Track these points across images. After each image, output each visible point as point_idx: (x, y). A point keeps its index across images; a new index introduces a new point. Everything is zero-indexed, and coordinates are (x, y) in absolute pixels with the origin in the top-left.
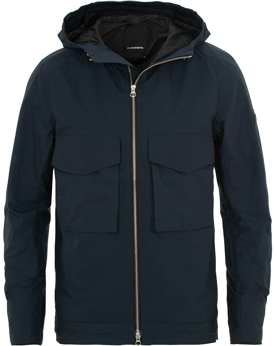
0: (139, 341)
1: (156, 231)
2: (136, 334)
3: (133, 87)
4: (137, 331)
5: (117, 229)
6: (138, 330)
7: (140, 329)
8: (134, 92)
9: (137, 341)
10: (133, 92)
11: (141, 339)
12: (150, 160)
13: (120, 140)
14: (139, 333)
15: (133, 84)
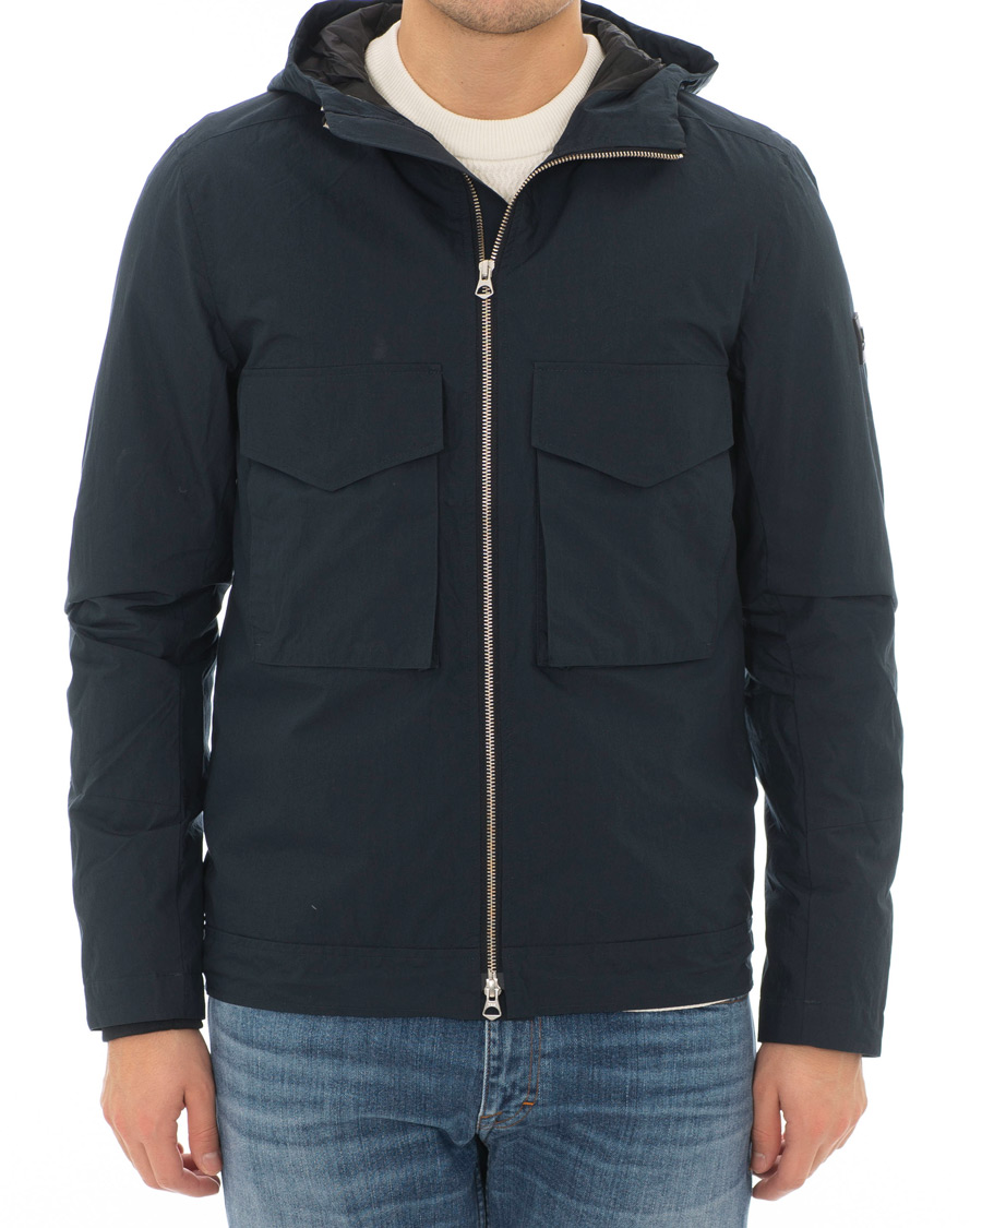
0: (495, 1004)
1: (552, 665)
2: (485, 983)
3: (486, 267)
4: (490, 974)
5: (433, 658)
6: (492, 973)
7: (499, 970)
8: (488, 283)
9: (489, 1004)
10: (485, 282)
11: (502, 998)
12: (533, 444)
13: (443, 381)
14: (496, 980)
15: (488, 257)
